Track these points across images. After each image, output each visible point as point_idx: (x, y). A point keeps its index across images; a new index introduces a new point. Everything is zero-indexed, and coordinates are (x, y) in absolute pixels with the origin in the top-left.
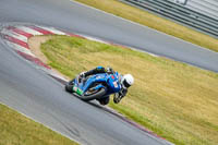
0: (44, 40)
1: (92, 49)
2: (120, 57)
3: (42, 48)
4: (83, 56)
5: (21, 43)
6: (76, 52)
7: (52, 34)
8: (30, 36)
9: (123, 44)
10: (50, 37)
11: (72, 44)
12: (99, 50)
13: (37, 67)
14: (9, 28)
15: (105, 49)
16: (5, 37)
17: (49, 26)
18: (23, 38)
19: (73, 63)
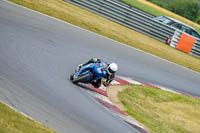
0: (121, 89)
1: (165, 98)
2: (191, 107)
3: (118, 96)
4: (156, 105)
6: (150, 101)
7: (128, 84)
9: (194, 95)
10: (127, 86)
11: (147, 93)
12: (172, 100)
13: (115, 114)
15: (178, 99)
19: (147, 111)
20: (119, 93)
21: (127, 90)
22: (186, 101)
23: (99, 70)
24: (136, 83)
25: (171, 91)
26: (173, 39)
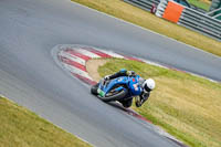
2: (178, 82)
3: (99, 71)
5: (79, 66)
7: (110, 57)
8: (87, 59)
11: (130, 67)
14: (67, 51)
15: (164, 73)
16: (62, 59)
17: (108, 49)
18: (81, 61)
20: (100, 67)
21: (108, 64)
22: (174, 75)
23: (135, 87)
24: (118, 56)
25: (157, 65)
26: (159, 7)
